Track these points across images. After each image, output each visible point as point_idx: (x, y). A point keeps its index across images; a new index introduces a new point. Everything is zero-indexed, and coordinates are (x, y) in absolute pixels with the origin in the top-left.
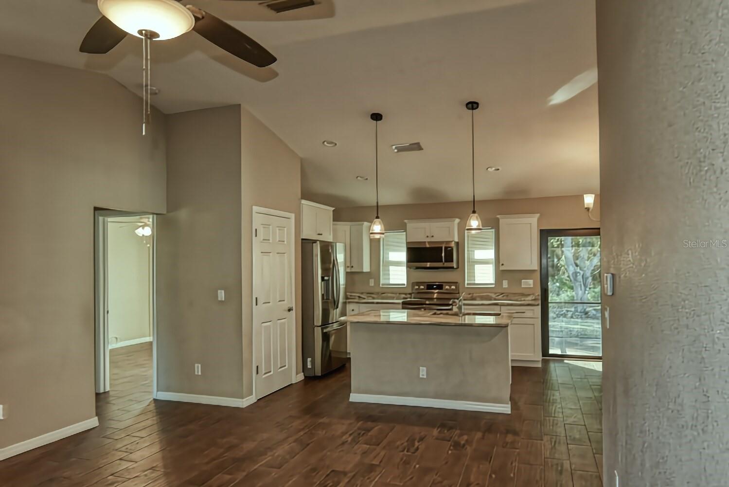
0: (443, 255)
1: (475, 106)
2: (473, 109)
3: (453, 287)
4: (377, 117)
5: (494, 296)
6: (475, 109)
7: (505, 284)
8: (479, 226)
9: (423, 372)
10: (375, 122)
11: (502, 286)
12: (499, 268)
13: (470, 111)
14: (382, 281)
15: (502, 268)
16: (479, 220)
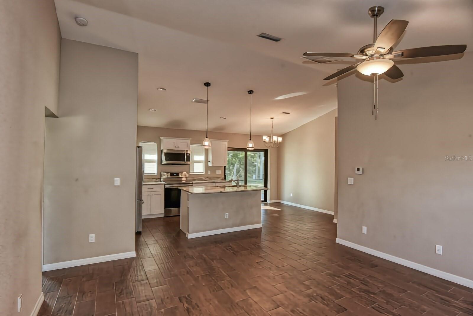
0: (185, 157)
1: (252, 92)
2: (251, 93)
4: (207, 84)
5: (204, 178)
6: (252, 93)
8: (252, 146)
9: (227, 216)
10: (206, 87)
11: (208, 174)
13: (250, 94)
16: (253, 143)
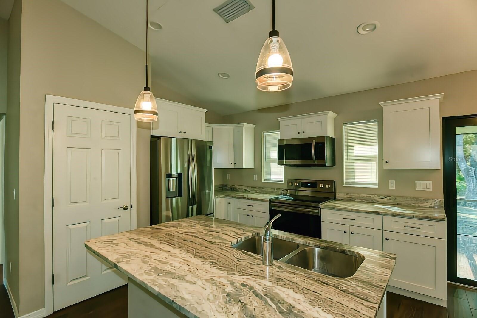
0: (313, 151)
3: (328, 186)
5: (377, 198)
7: (392, 185)
11: (389, 187)
12: (383, 167)
14: (264, 177)
15: (386, 166)
